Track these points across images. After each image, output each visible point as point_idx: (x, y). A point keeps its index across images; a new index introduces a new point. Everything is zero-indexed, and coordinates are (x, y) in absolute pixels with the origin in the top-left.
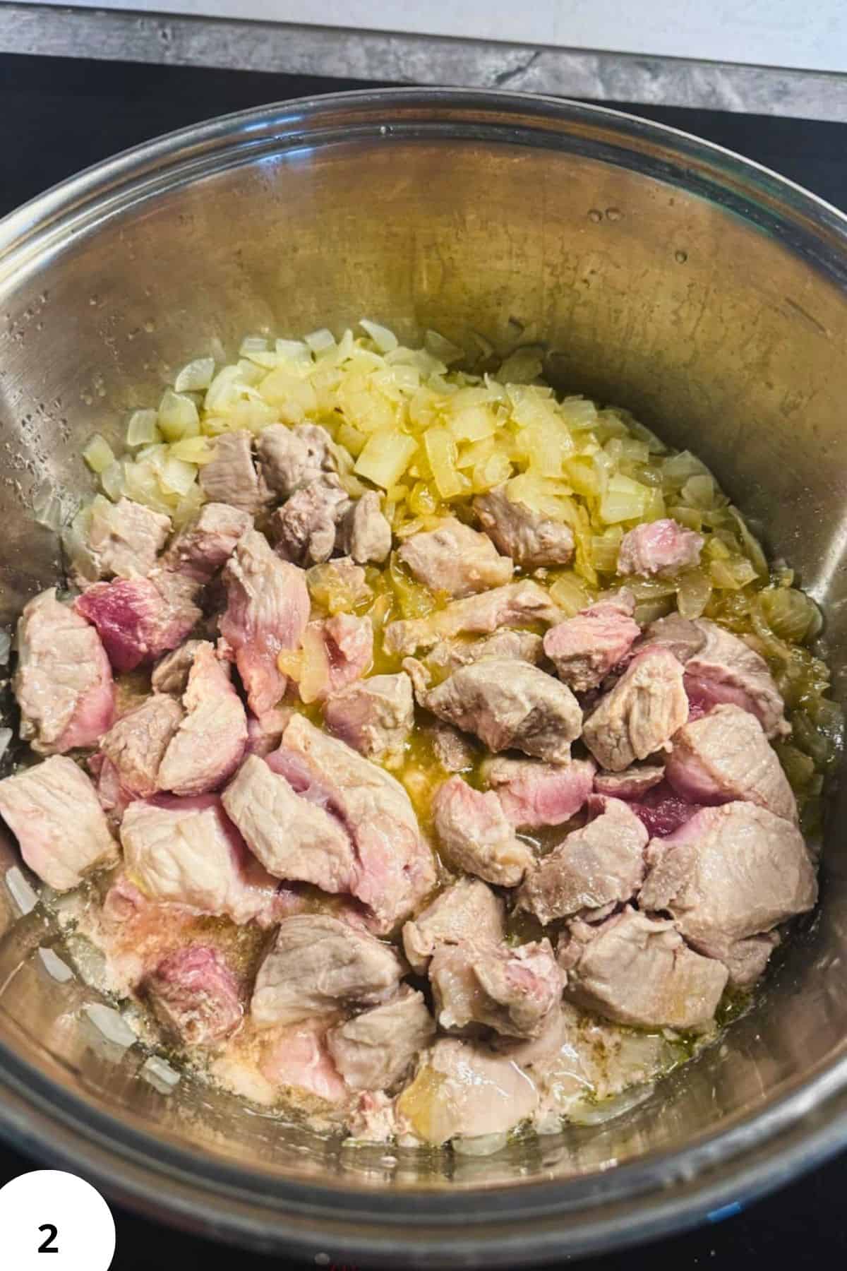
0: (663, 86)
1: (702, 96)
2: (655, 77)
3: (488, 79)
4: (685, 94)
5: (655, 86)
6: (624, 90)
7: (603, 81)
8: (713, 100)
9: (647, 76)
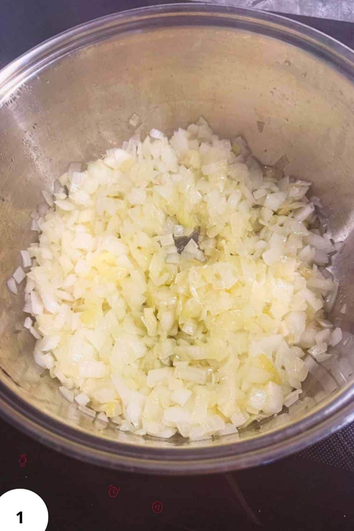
0: (327, 10)
1: (344, 15)
2: (324, 5)
3: (249, 3)
4: (337, 14)
5: (323, 10)
6: (309, 11)
7: (300, 6)
8: (349, 17)
9: (321, 4)
